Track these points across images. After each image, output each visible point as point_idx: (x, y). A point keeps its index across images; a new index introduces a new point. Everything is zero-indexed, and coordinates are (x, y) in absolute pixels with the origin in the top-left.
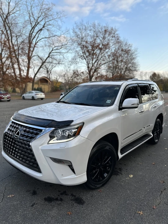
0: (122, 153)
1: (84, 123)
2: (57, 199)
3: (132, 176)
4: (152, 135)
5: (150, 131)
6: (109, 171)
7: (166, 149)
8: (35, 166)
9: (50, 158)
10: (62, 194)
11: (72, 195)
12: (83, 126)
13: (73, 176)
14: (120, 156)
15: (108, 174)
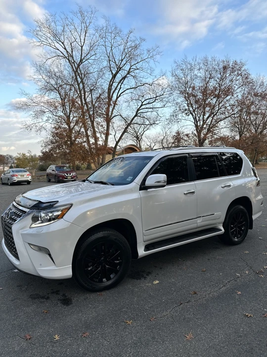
1: (72, 205)
3: (157, 282)
5: (219, 223)
7: (247, 252)
9: (29, 243)
10: (53, 293)
12: (70, 208)
13: (53, 267)
15: (116, 273)
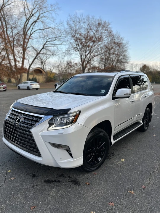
0: (114, 139)
1: (80, 111)
2: (55, 181)
3: (124, 160)
4: (142, 122)
5: (140, 119)
6: (103, 155)
7: (155, 135)
8: (35, 150)
9: (50, 143)
10: (60, 176)
11: (69, 177)
12: (80, 114)
13: (71, 159)
14: (113, 142)
15: (102, 158)
